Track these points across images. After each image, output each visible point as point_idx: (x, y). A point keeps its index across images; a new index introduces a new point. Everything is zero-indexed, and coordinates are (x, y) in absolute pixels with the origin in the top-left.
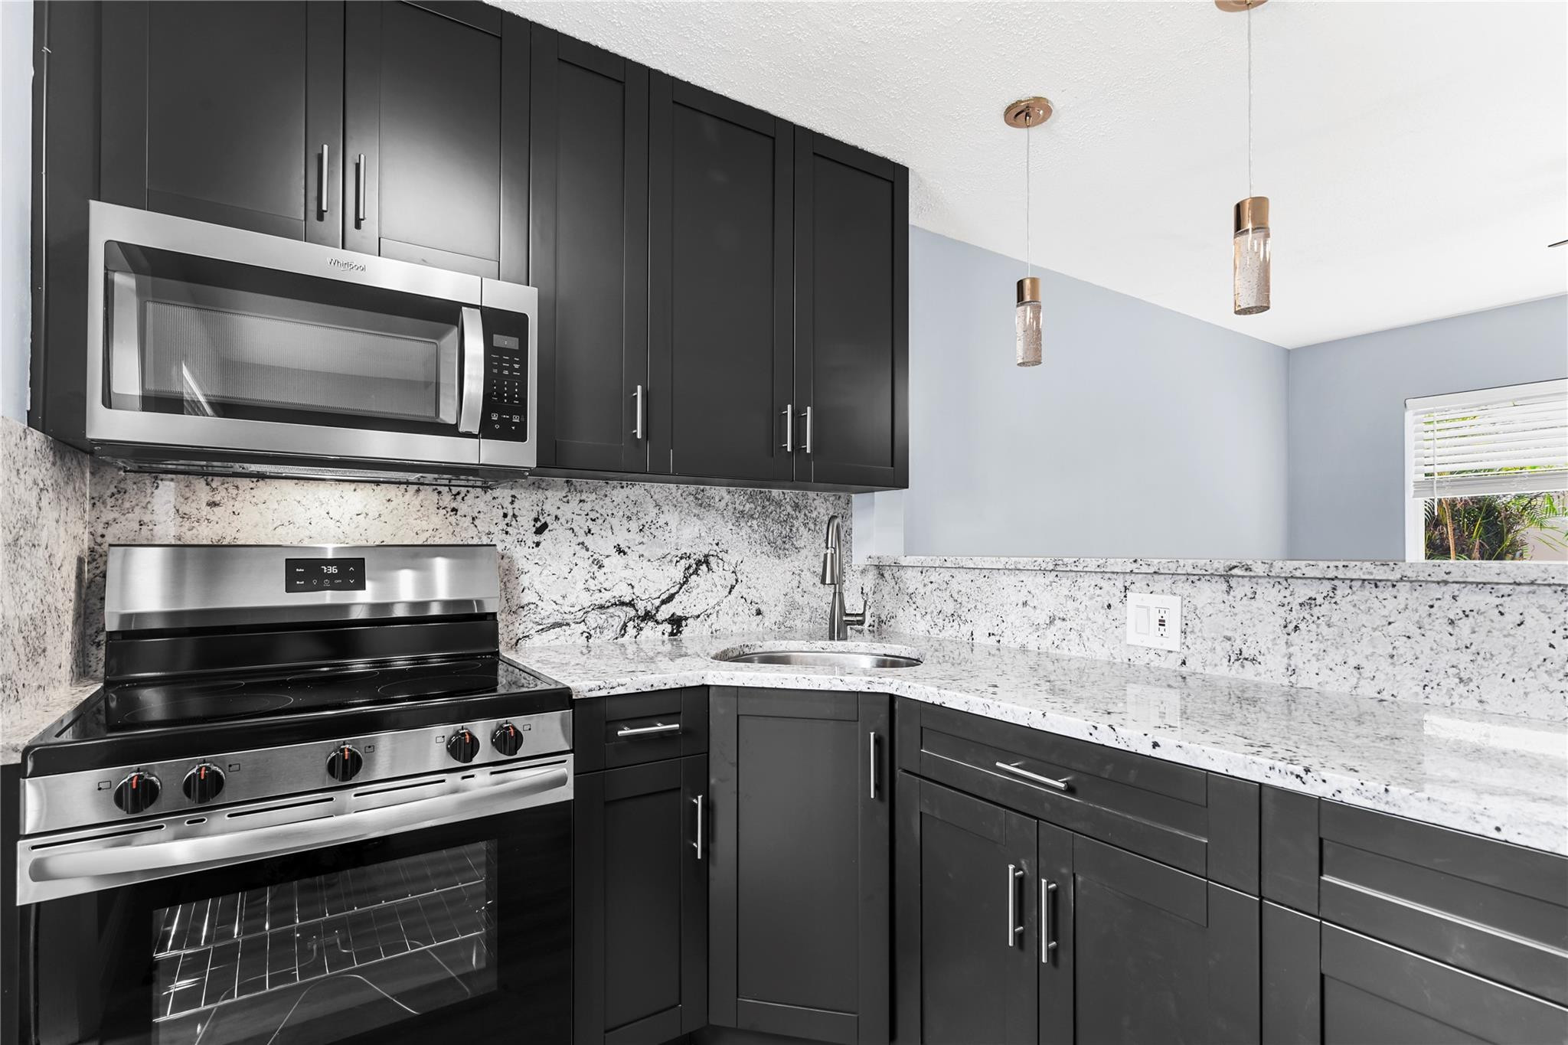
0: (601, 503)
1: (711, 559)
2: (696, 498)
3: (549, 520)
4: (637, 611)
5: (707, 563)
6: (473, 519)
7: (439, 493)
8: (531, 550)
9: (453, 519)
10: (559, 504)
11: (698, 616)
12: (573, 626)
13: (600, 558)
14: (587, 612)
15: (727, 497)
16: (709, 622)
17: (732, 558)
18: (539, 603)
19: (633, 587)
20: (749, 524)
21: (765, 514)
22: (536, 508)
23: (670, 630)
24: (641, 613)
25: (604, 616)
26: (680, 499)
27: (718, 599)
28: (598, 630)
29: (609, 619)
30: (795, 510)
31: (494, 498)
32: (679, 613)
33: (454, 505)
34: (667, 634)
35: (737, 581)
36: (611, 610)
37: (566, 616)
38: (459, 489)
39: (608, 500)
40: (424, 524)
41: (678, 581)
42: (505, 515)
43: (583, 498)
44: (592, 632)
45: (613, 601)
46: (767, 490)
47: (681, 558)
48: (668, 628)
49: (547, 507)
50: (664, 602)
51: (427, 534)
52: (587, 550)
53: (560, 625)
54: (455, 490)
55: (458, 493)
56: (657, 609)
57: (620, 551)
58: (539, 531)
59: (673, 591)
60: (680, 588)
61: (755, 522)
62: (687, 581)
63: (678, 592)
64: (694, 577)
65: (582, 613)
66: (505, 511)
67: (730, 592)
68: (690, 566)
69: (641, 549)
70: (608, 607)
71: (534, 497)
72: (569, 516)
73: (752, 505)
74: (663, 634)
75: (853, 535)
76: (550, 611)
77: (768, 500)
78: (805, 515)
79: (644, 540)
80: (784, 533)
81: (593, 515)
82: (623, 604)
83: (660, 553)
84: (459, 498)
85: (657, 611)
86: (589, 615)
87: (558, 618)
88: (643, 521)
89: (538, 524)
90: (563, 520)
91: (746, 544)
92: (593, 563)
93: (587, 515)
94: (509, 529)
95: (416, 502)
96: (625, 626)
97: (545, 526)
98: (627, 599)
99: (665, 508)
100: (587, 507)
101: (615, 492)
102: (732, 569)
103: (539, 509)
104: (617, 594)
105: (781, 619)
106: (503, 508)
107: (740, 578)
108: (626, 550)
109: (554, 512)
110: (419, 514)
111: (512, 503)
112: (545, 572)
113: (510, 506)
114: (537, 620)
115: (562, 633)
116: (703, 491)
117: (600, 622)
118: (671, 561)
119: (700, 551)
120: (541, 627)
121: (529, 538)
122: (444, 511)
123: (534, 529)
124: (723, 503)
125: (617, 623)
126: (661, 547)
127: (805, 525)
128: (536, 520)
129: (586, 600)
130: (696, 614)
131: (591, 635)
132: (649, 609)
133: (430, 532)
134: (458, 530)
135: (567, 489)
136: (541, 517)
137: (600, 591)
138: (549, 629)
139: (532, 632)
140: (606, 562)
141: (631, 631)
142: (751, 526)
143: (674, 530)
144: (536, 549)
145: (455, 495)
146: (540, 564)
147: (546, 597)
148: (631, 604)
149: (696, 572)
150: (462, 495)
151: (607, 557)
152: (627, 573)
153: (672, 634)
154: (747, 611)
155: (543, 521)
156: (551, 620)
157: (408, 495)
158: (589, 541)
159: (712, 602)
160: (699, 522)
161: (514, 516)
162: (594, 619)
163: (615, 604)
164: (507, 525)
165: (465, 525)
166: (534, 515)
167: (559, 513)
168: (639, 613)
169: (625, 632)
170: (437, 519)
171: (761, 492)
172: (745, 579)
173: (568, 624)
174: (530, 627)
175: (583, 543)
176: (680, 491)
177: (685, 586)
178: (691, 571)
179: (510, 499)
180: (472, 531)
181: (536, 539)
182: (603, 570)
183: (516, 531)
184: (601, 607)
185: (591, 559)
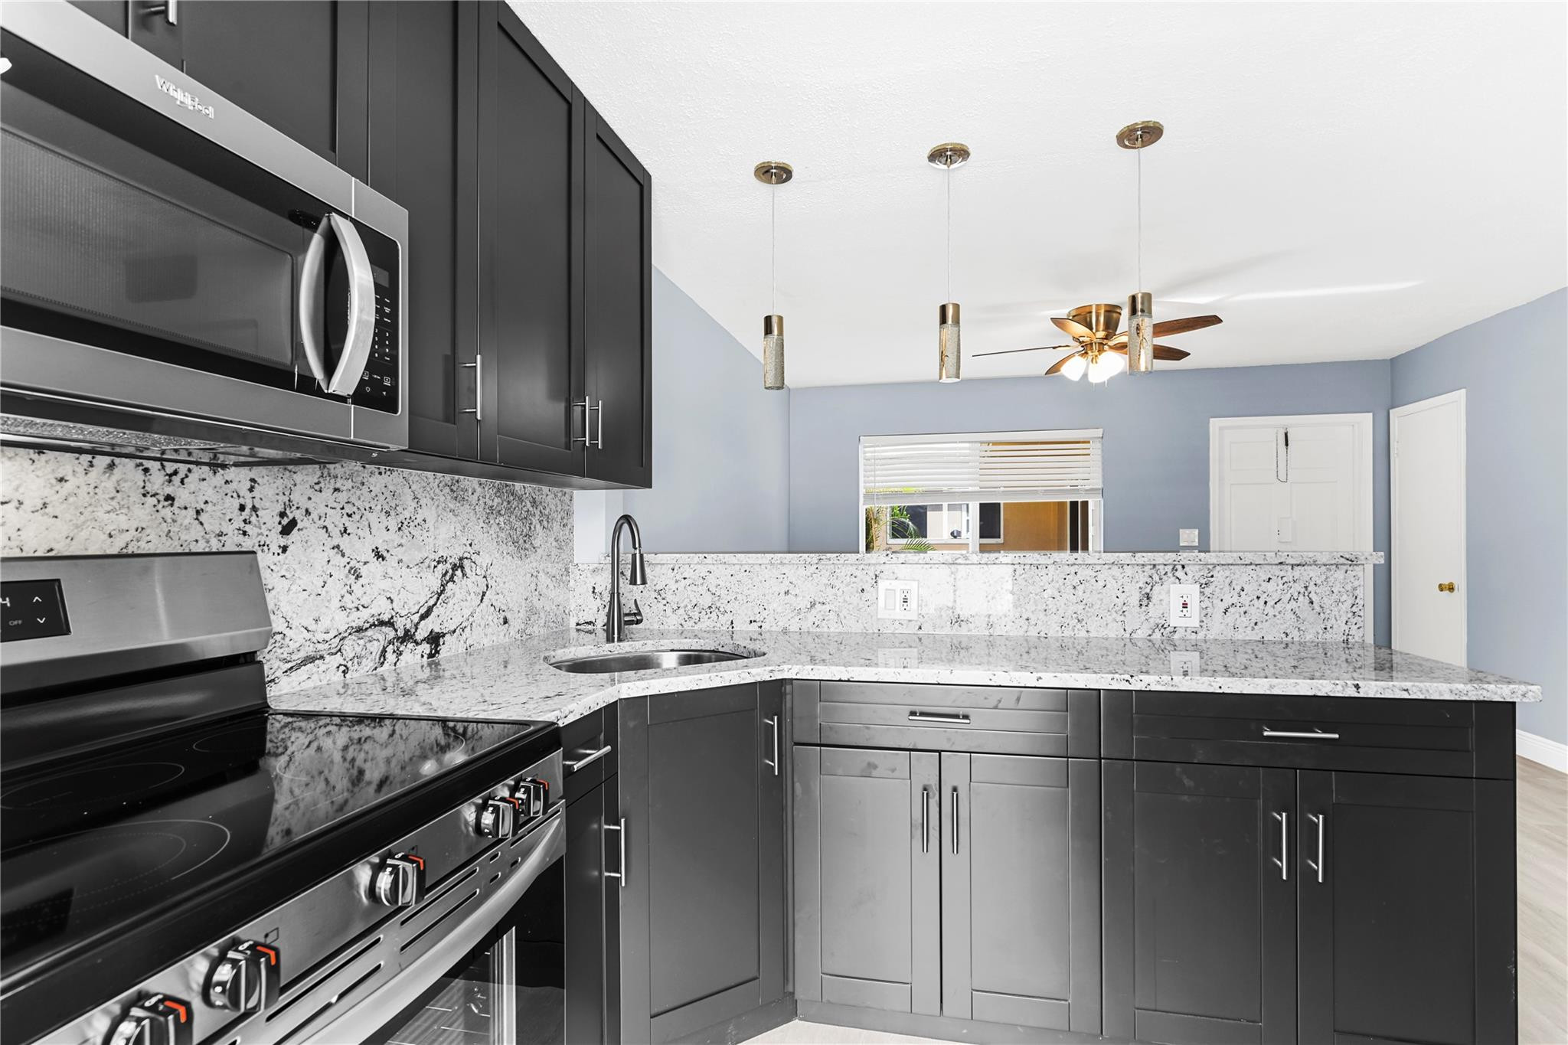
0: (358, 493)
1: (466, 562)
2: (452, 490)
3: (298, 515)
4: (396, 631)
5: (462, 567)
6: (198, 512)
7: (146, 470)
8: (276, 558)
9: (167, 513)
10: (310, 492)
11: (454, 631)
12: (328, 658)
13: (357, 565)
14: (343, 639)
15: (479, 490)
16: (464, 637)
17: (483, 560)
18: (287, 631)
19: (392, 601)
20: (497, 521)
21: (510, 511)
22: (281, 498)
23: (428, 652)
24: (401, 633)
25: (362, 642)
26: (437, 491)
27: (471, 610)
28: (356, 660)
29: (368, 645)
30: (533, 506)
31: (227, 482)
32: (437, 630)
33: (169, 490)
34: (426, 656)
35: (487, 586)
36: (370, 633)
37: (320, 647)
38: (176, 466)
39: (365, 489)
40: (122, 521)
41: (436, 590)
42: (242, 508)
43: (338, 485)
44: (349, 664)
45: (371, 620)
46: (511, 483)
47: (439, 562)
48: (426, 648)
49: (296, 497)
50: (423, 617)
51: (127, 537)
52: (343, 555)
53: (310, 659)
54: (170, 467)
55: (175, 473)
56: (416, 626)
57: (379, 556)
58: (287, 530)
59: (431, 603)
60: (438, 599)
61: (502, 519)
62: (444, 590)
63: (435, 604)
64: (450, 584)
65: (337, 640)
66: (242, 501)
67: (481, 602)
68: (447, 572)
69: (399, 553)
70: (367, 629)
71: (279, 482)
72: (322, 510)
73: (499, 500)
74: (422, 656)
75: (574, 533)
76: (301, 641)
77: (512, 494)
78: (541, 512)
79: (403, 541)
80: (525, 531)
81: (349, 509)
82: (382, 623)
83: (419, 557)
84: (176, 479)
85: (416, 629)
86: (346, 641)
87: (308, 650)
88: (401, 518)
89: (285, 521)
90: (314, 515)
91: (495, 544)
92: (349, 572)
93: (343, 508)
94: (248, 528)
95: (109, 484)
96: (384, 651)
97: (293, 523)
98: (386, 618)
99: (423, 502)
100: (342, 497)
101: (372, 480)
102: (483, 573)
103: (286, 499)
104: (374, 610)
105: (523, 626)
106: (239, 496)
107: (491, 582)
108: (385, 554)
109: (304, 504)
110: (114, 503)
111: (251, 490)
112: (294, 588)
113: (249, 495)
114: (285, 656)
115: (315, 669)
116: (457, 481)
117: (358, 649)
118: (429, 567)
119: (454, 554)
120: (289, 665)
121: (276, 540)
122: (154, 501)
123: (280, 528)
124: (475, 497)
125: (376, 648)
126: (419, 549)
127: (541, 522)
128: (282, 515)
129: (342, 622)
130: (452, 629)
131: (348, 669)
132: (408, 627)
133: (132, 532)
134: (174, 529)
135: (319, 473)
136: (288, 512)
137: (358, 609)
138: (299, 666)
139: (279, 673)
140: (364, 570)
141: (391, 657)
142: (498, 524)
143: (432, 529)
144: (282, 556)
145: (170, 475)
146: (288, 576)
147: (294, 623)
148: (390, 623)
149: (452, 579)
150: (181, 475)
151: (365, 563)
152: (386, 584)
153: (431, 656)
154: (496, 621)
155: (291, 517)
156: (302, 654)
157: (94, 473)
158: (344, 542)
159: (467, 613)
160: (454, 519)
161: (254, 509)
162: (351, 647)
163: (374, 625)
164: (245, 521)
165: (186, 522)
166: (280, 508)
167: (310, 505)
168: (399, 633)
169: (385, 660)
170: (143, 513)
171: (507, 486)
172: (494, 584)
173: (322, 657)
174: (275, 667)
175: (338, 547)
176: (437, 481)
177: (443, 595)
178: (448, 578)
179: (248, 484)
180: (196, 531)
181: (283, 541)
182: (361, 581)
183: (257, 530)
184: (359, 630)
185: (348, 567)
